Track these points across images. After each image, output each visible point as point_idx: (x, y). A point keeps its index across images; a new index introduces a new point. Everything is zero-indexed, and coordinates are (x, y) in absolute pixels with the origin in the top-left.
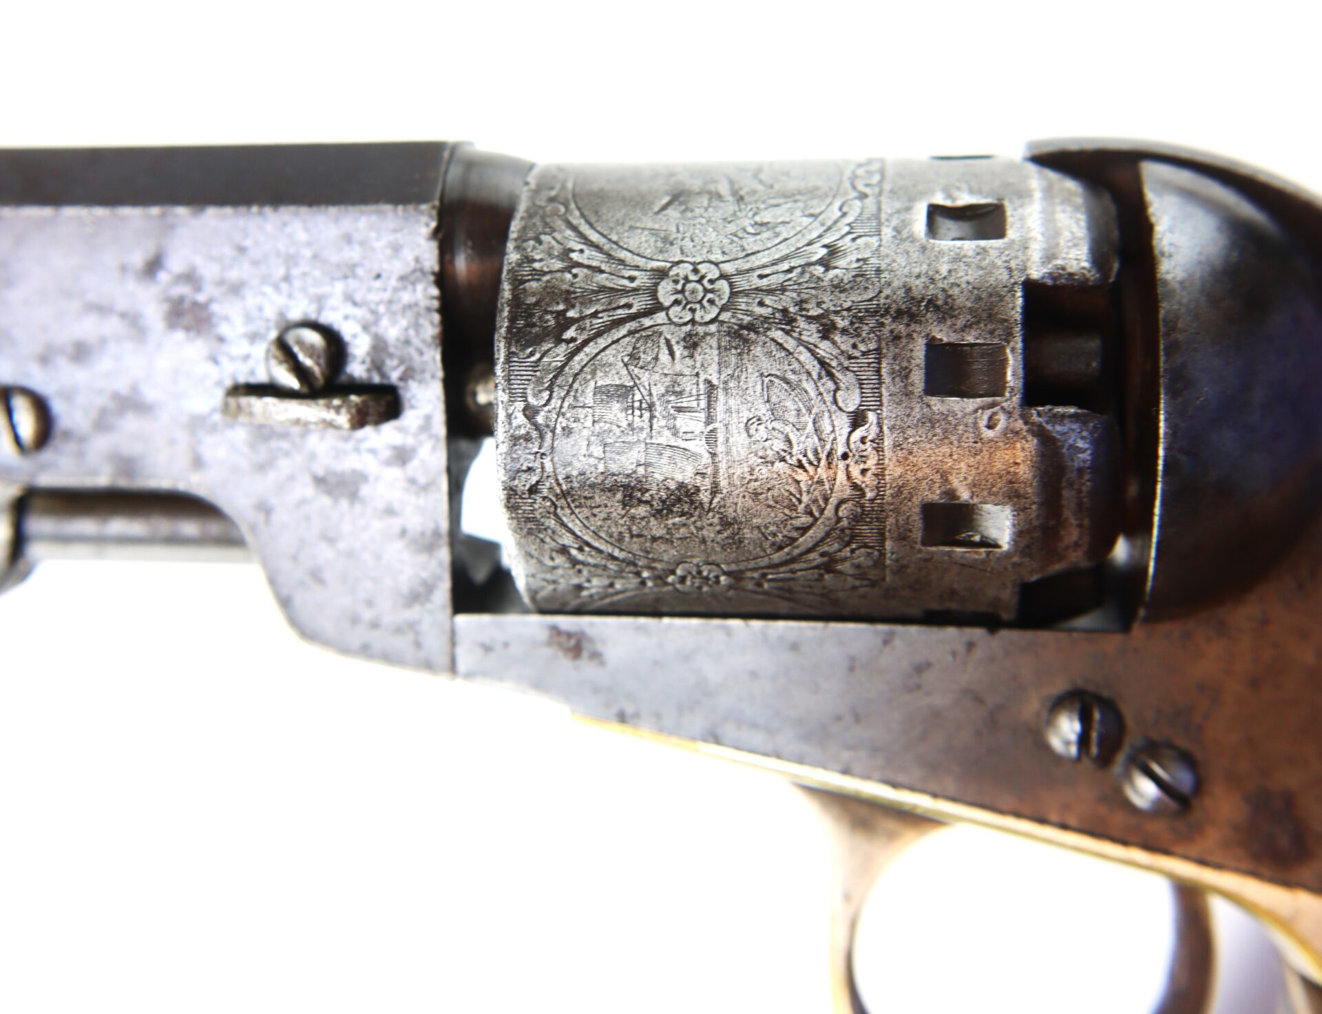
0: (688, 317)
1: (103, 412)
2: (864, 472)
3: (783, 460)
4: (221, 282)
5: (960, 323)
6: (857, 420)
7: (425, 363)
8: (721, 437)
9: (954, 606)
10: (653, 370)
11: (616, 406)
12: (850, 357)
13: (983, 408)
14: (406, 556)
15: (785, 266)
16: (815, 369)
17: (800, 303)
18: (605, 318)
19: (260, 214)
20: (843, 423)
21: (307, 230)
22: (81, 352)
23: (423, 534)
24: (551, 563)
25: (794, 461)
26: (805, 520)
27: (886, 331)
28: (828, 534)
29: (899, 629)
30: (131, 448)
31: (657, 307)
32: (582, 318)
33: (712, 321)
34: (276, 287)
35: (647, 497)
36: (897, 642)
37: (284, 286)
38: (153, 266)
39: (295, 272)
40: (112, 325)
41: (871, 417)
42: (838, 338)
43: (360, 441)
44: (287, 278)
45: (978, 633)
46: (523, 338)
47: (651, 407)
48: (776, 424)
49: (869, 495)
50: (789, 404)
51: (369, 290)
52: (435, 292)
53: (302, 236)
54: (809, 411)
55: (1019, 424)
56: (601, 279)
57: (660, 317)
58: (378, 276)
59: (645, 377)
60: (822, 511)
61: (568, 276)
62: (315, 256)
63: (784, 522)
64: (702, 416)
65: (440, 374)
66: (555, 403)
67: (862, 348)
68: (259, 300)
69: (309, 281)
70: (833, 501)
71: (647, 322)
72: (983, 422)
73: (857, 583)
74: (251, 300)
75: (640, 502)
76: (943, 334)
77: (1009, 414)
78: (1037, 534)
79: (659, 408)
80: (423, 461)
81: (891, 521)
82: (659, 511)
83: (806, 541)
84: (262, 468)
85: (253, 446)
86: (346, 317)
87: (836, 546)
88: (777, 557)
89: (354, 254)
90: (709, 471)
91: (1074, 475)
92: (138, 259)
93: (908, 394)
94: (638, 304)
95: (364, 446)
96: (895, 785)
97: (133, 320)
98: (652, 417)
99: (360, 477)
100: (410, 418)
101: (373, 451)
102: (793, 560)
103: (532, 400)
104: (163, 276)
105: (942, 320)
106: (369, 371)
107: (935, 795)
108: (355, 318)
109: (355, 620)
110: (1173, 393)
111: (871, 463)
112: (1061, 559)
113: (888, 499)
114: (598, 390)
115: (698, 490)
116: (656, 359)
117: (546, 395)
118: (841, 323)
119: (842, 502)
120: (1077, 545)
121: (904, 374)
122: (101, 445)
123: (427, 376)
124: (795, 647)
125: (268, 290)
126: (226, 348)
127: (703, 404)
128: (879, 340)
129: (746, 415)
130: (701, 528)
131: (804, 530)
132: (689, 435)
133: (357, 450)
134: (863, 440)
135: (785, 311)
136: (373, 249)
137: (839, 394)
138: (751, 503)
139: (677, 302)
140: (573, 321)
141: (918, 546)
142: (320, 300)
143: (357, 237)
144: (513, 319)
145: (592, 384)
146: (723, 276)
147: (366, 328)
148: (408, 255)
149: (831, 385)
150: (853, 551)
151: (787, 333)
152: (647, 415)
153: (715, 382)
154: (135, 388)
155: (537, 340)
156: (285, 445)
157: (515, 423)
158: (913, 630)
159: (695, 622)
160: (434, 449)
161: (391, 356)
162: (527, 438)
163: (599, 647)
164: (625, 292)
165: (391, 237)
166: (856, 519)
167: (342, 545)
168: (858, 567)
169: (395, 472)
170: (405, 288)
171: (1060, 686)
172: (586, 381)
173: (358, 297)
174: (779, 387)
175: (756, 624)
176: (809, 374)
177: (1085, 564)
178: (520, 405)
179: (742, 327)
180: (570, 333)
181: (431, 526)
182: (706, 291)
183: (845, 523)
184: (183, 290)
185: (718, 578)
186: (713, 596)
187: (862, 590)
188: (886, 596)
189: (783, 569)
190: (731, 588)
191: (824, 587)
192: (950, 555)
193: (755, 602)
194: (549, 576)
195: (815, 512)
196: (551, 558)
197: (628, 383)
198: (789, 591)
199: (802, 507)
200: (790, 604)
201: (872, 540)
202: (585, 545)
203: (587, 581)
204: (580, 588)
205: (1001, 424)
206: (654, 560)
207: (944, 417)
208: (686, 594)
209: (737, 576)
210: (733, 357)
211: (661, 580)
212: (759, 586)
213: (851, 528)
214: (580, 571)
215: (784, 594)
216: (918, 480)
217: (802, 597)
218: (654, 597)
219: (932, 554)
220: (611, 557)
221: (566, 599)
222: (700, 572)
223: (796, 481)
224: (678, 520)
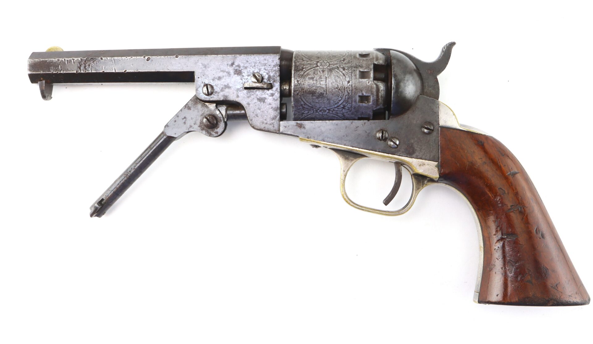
0: (322, 67)
1: (222, 88)
2: (349, 90)
3: (337, 88)
4: (244, 67)
5: (364, 68)
6: (349, 82)
7: (277, 79)
8: (328, 85)
9: (363, 116)
10: (317, 75)
11: (311, 80)
12: (348, 73)
13: (367, 80)
14: (272, 112)
15: (337, 61)
16: (342, 75)
17: (340, 66)
18: (309, 68)
19: (251, 55)
20: (346, 83)
21: (258, 58)
22: (219, 78)
23: (275, 108)
24: (299, 108)
25: (338, 89)
26: (340, 99)
27: (353, 69)
28: (344, 101)
29: (354, 121)
30: (227, 94)
31: (317, 66)
32: (306, 68)
33: (327, 68)
34: (253, 67)
35: (316, 95)
36: (353, 123)
37: (254, 67)
38: (232, 64)
39: (256, 65)
40: (225, 74)
41: (351, 82)
42: (346, 70)
43: (265, 92)
44: (255, 66)
45: (366, 121)
46: (297, 70)
47: (317, 80)
48: (336, 83)
49: (350, 94)
50: (338, 80)
51: (268, 68)
52: (279, 68)
53: (257, 59)
54: (341, 81)
55: (373, 83)
56: (309, 62)
57: (318, 67)
58: (270, 65)
59: (316, 76)
60: (343, 97)
61: (303, 62)
62: (259, 62)
63: (337, 99)
64: (325, 82)
65: (279, 81)
66: (302, 80)
67: (349, 72)
68: (250, 69)
69: (258, 66)
70: (345, 95)
71: (316, 68)
72: (367, 82)
73: (348, 111)
74: (248, 69)
75: (315, 96)
76: (362, 70)
77: (371, 81)
78: (375, 101)
80: (276, 96)
81: (353, 99)
82: (317, 97)
83: (340, 103)
84: (248, 97)
85: (247, 94)
86: (264, 72)
87: (345, 104)
88: (336, 106)
89: (266, 62)
90: (326, 90)
91: (381, 91)
92: (230, 63)
93: (356, 78)
94: (315, 66)
95: (266, 93)
96: (353, 147)
97: (229, 73)
98: (317, 82)
99: (265, 98)
100: (274, 89)
101: (267, 94)
102: (338, 106)
103: (298, 79)
104: (234, 66)
105: (361, 68)
106: (267, 81)
107: (359, 148)
108: (266, 72)
109: (263, 123)
110: (394, 77)
111: (351, 89)
112: (379, 105)
113: (353, 95)
114: (309, 78)
115: (324, 94)
116: (318, 73)
117: (300, 79)
118: (346, 68)
119: (346, 95)
120: (381, 103)
121: (356, 75)
122: (222, 93)
123: (277, 81)
124: (337, 125)
125: (251, 68)
126: (244, 77)
127: (325, 80)
128: (352, 71)
129: (331, 81)
130: (324, 100)
131: (340, 100)
132: (323, 85)
133: (265, 94)
134: (349, 85)
135: (337, 67)
136: (269, 61)
137: (346, 79)
138: (332, 96)
139: (321, 66)
140: (304, 68)
141: (358, 103)
142: (260, 70)
143: (267, 59)
144: (295, 68)
145: (308, 77)
146: (328, 62)
147: (267, 74)
148: (275, 62)
149: (344, 77)
150: (347, 104)
151: (338, 70)
152: (316, 82)
153: (327, 76)
154: (228, 84)
155: (299, 71)
156: (253, 93)
157: (295, 83)
158: (356, 121)
159: (320, 121)
160: (278, 94)
161: (271, 78)
162: (297, 85)
163: (305, 126)
164: (312, 64)
165: (272, 59)
166: (348, 98)
167: (261, 110)
168: (348, 107)
169: (271, 98)
170: (274, 67)
171: (379, 129)
172: (307, 77)
173: (266, 69)
174: (337, 77)
175: (331, 121)
176: (341, 75)
177: (382, 107)
178: (296, 80)
179: (331, 69)
180: (304, 70)
181: (277, 106)
182: (325, 64)
183: (346, 99)
184: (237, 68)
185: (326, 110)
186: (325, 115)
187: (348, 113)
188: (352, 114)
189: (336, 108)
190: (328, 113)
191: (342, 112)
192: (362, 105)
193: (331, 116)
194: (298, 111)
195: (342, 97)
196: (299, 107)
197: (313, 77)
198: (337, 113)
199: (340, 96)
200: (337, 116)
201: (350, 102)
202: (305, 104)
203: (305, 112)
204: (303, 113)
205: (370, 83)
206: (316, 107)
207: (362, 82)
208: (320, 114)
209: (329, 110)
210: (330, 73)
211: (317, 111)
212: (332, 112)
213: (347, 100)
214: (304, 109)
215: (336, 114)
216: (358, 92)
217: (339, 114)
218: (315, 115)
219: (360, 105)
220: (309, 106)
221: (300, 116)
222: (323, 109)
223: (339, 92)
224: (320, 99)
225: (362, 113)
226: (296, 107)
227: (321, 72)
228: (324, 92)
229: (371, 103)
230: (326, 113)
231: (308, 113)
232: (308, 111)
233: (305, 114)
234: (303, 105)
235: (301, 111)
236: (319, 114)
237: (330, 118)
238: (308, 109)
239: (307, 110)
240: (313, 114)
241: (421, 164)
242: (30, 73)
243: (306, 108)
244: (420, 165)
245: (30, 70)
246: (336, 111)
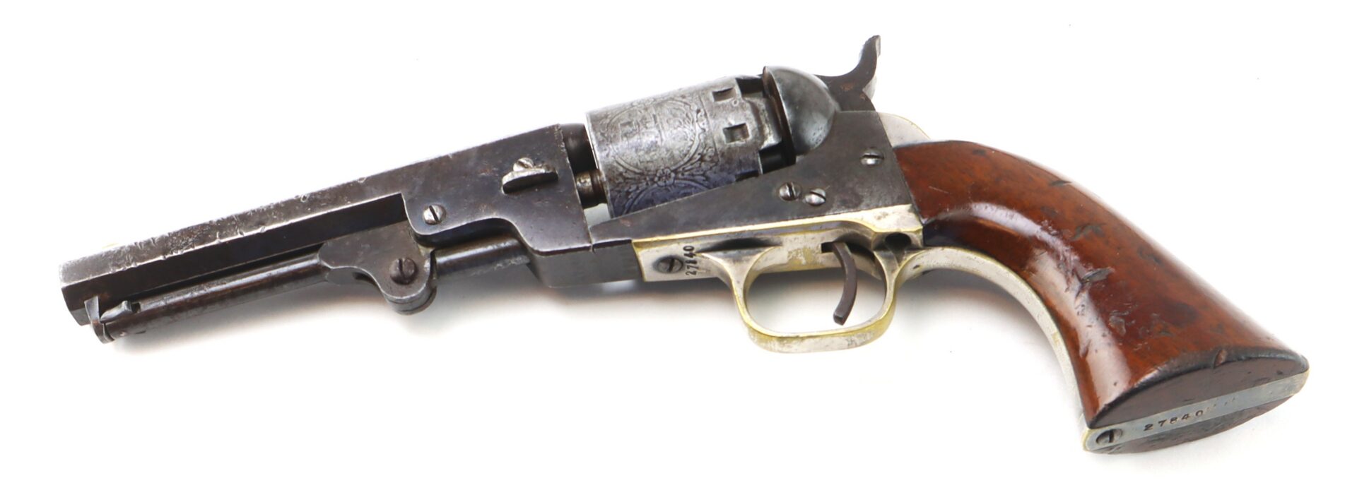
2: (704, 124)
3: (680, 126)
5: (720, 87)
6: (698, 111)
8: (660, 126)
9: (743, 170)
11: (628, 127)
12: (692, 100)
13: (732, 100)
16: (683, 104)
20: (695, 114)
24: (617, 182)
25: (683, 126)
26: (690, 143)
27: (700, 93)
28: (698, 146)
35: (642, 148)
41: (702, 110)
42: (687, 98)
47: (638, 124)
48: (675, 118)
49: (707, 130)
50: (677, 113)
54: (684, 113)
55: (743, 101)
59: (635, 119)
63: (685, 145)
64: (653, 122)
66: (610, 131)
67: (695, 97)
70: (697, 135)
72: (733, 102)
73: (711, 165)
75: (641, 150)
76: (717, 90)
77: (739, 99)
78: (757, 130)
79: (640, 124)
81: (715, 137)
82: (647, 152)
83: (692, 151)
87: (701, 150)
88: (686, 159)
90: (659, 136)
91: (763, 113)
93: (711, 103)
102: (691, 159)
103: (602, 131)
105: (715, 88)
111: (705, 121)
112: (767, 138)
113: (713, 130)
114: (621, 125)
115: (656, 142)
116: (636, 114)
118: (687, 95)
119: (700, 134)
120: (770, 134)
121: (708, 100)
127: (653, 119)
129: (666, 119)
130: (661, 154)
131: (691, 147)
132: (651, 128)
134: (701, 116)
135: (670, 98)
138: (673, 142)
141: (728, 143)
145: (619, 124)
149: (688, 107)
151: (673, 101)
152: (637, 126)
153: (655, 114)
162: (603, 141)
166: (706, 139)
168: (710, 157)
172: (617, 123)
174: (674, 111)
177: (775, 142)
178: (599, 134)
179: (659, 103)
183: (702, 141)
185: (670, 174)
186: (670, 186)
187: (714, 168)
188: (722, 170)
189: (688, 164)
190: (675, 179)
191: (702, 170)
192: (735, 144)
193: (683, 185)
194: (618, 189)
195: (693, 139)
196: (617, 179)
197: (630, 120)
198: (693, 175)
199: (688, 139)
200: (693, 184)
201: (712, 145)
202: (627, 170)
203: (630, 188)
204: (628, 193)
205: (738, 102)
206: (649, 171)
207: (722, 105)
208: (662, 187)
209: (675, 171)
210: (659, 109)
211: (653, 181)
212: (683, 175)
213: (705, 142)
214: (627, 183)
215: (691, 178)
216: (720, 122)
217: (697, 178)
218: (651, 192)
219: (730, 146)
220: (635, 173)
221: (625, 202)
222: (664, 173)
223: (685, 132)
224: (653, 153)
225: (740, 162)
226: (612, 182)
227: (643, 111)
228: (656, 139)
229: (751, 137)
230: (671, 180)
231: (638, 189)
232: (636, 184)
233: (632, 194)
234: (624, 174)
235: (623, 187)
236: (659, 186)
237: (682, 192)
238: (634, 179)
239: (633, 184)
240: (646, 189)
241: (880, 215)
242: (65, 285)
243: (631, 179)
244: (879, 218)
245: (65, 280)
246: (689, 170)
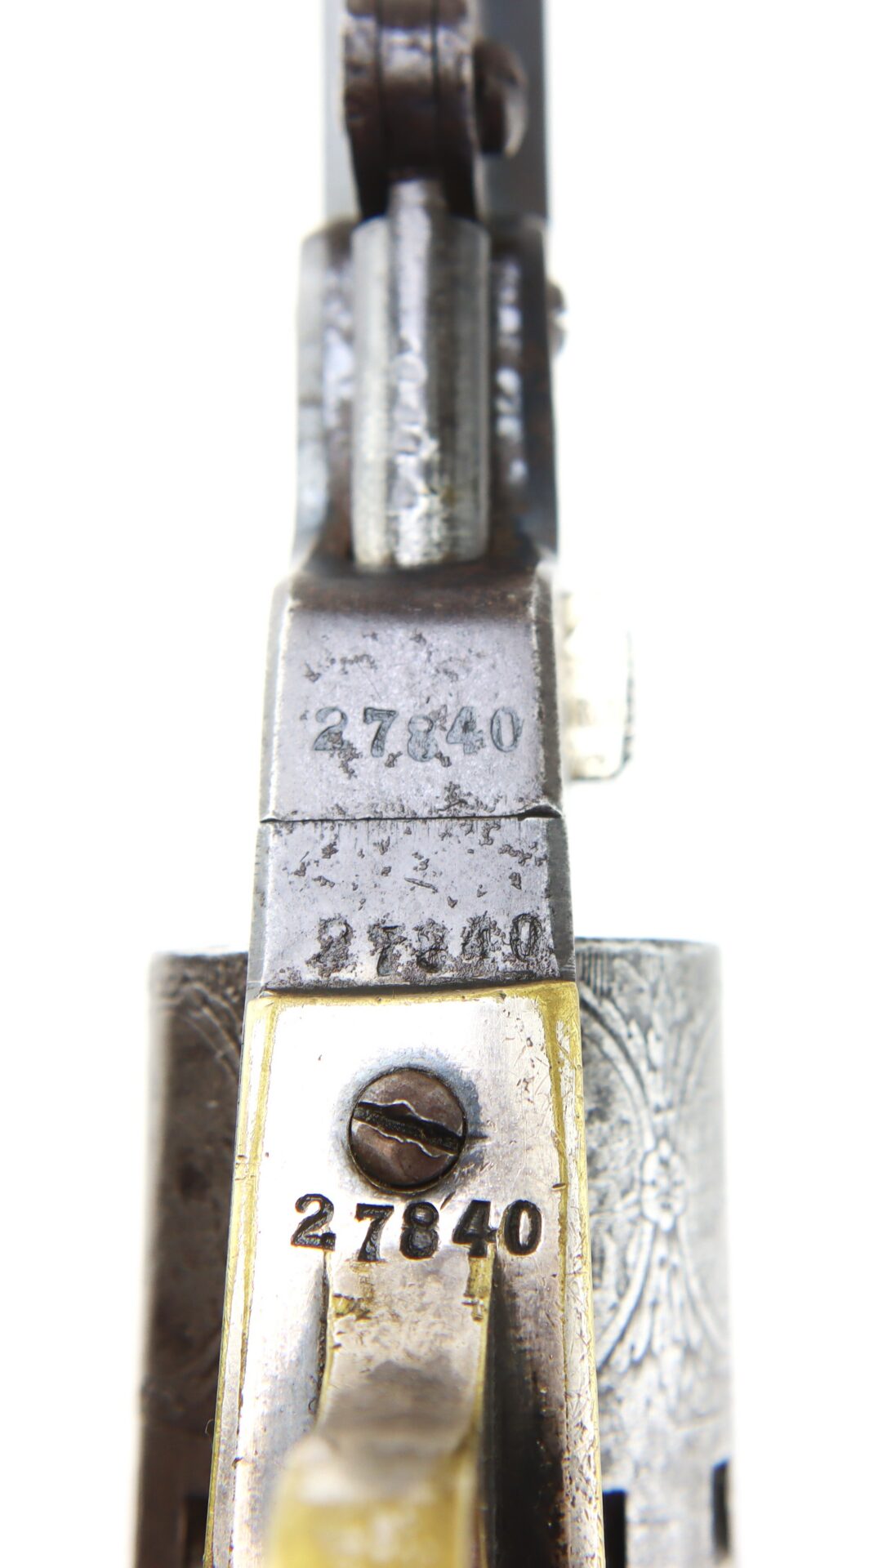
186: (639, 1202)
190: (656, 1228)
193: (631, 1257)
194: (662, 988)
198: (655, 1305)
203: (658, 1038)
204: (646, 1027)
208: (642, 1166)
211: (662, 1136)
215: (648, 1298)
221: (621, 1001)
230: (652, 1209)
231: (653, 1068)
233: (639, 1040)
236: (646, 1155)
237: (611, 1250)
240: (647, 1103)
246: (669, 1295)
